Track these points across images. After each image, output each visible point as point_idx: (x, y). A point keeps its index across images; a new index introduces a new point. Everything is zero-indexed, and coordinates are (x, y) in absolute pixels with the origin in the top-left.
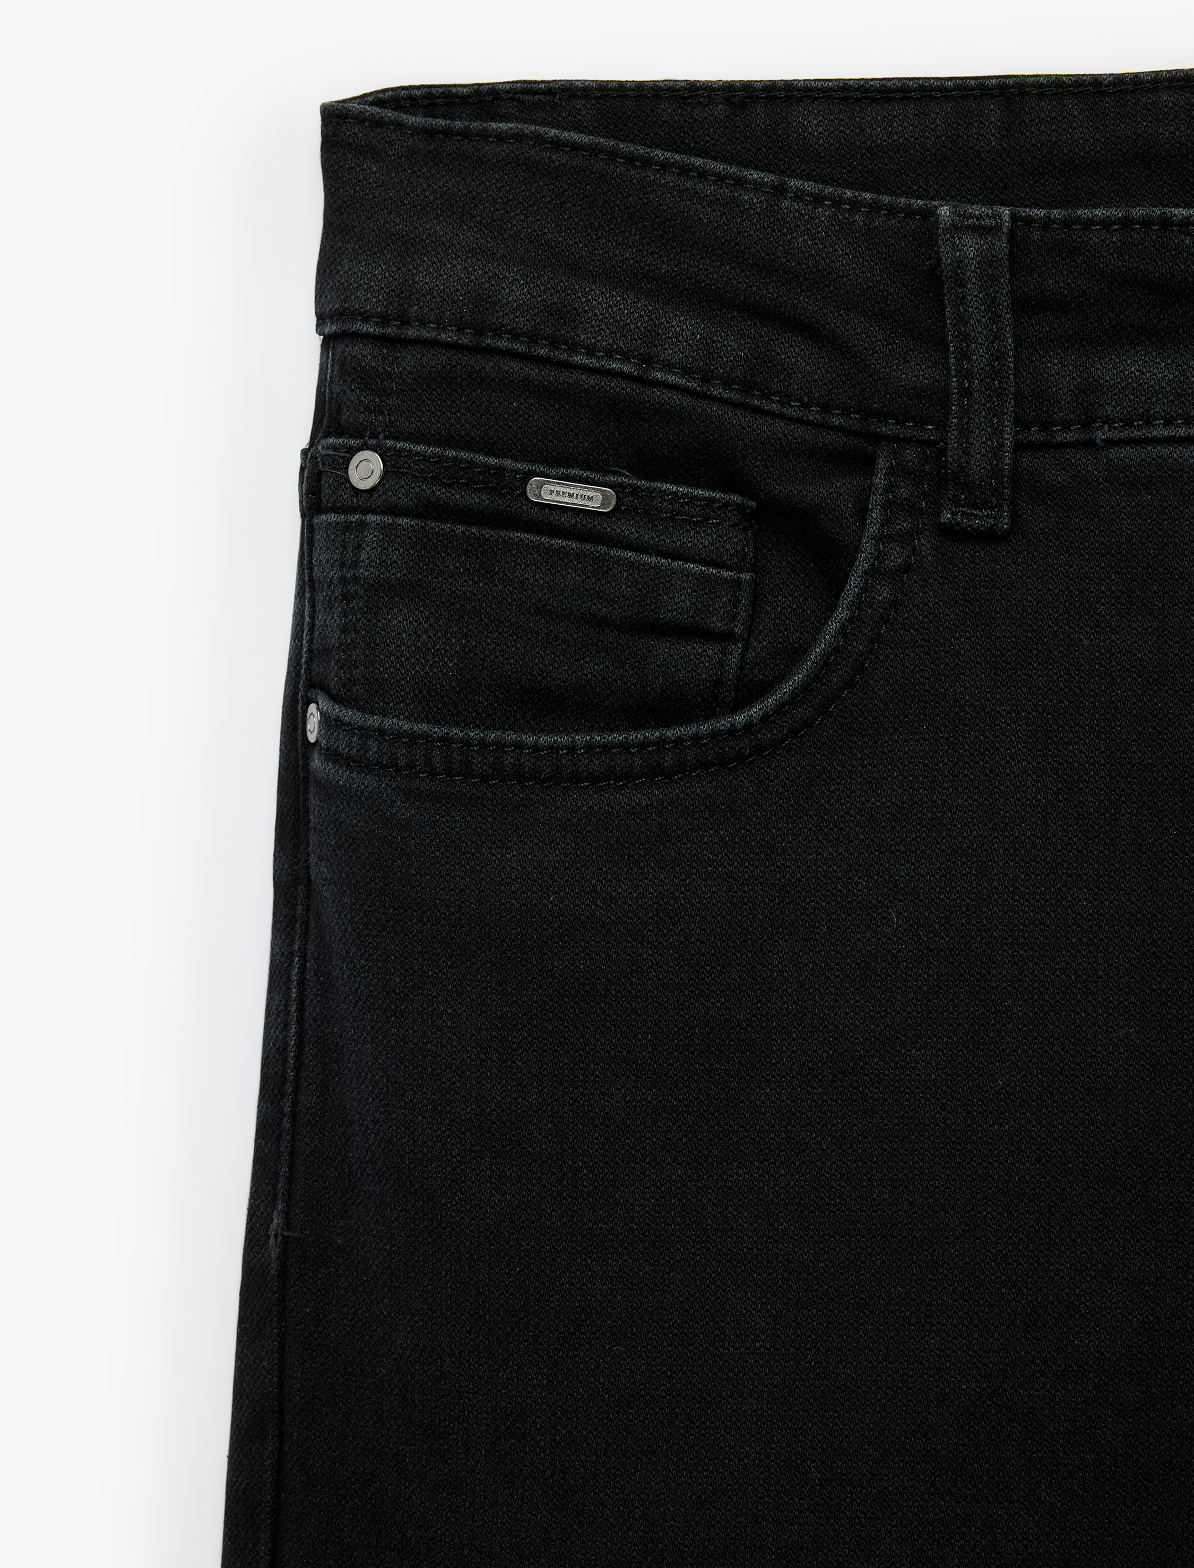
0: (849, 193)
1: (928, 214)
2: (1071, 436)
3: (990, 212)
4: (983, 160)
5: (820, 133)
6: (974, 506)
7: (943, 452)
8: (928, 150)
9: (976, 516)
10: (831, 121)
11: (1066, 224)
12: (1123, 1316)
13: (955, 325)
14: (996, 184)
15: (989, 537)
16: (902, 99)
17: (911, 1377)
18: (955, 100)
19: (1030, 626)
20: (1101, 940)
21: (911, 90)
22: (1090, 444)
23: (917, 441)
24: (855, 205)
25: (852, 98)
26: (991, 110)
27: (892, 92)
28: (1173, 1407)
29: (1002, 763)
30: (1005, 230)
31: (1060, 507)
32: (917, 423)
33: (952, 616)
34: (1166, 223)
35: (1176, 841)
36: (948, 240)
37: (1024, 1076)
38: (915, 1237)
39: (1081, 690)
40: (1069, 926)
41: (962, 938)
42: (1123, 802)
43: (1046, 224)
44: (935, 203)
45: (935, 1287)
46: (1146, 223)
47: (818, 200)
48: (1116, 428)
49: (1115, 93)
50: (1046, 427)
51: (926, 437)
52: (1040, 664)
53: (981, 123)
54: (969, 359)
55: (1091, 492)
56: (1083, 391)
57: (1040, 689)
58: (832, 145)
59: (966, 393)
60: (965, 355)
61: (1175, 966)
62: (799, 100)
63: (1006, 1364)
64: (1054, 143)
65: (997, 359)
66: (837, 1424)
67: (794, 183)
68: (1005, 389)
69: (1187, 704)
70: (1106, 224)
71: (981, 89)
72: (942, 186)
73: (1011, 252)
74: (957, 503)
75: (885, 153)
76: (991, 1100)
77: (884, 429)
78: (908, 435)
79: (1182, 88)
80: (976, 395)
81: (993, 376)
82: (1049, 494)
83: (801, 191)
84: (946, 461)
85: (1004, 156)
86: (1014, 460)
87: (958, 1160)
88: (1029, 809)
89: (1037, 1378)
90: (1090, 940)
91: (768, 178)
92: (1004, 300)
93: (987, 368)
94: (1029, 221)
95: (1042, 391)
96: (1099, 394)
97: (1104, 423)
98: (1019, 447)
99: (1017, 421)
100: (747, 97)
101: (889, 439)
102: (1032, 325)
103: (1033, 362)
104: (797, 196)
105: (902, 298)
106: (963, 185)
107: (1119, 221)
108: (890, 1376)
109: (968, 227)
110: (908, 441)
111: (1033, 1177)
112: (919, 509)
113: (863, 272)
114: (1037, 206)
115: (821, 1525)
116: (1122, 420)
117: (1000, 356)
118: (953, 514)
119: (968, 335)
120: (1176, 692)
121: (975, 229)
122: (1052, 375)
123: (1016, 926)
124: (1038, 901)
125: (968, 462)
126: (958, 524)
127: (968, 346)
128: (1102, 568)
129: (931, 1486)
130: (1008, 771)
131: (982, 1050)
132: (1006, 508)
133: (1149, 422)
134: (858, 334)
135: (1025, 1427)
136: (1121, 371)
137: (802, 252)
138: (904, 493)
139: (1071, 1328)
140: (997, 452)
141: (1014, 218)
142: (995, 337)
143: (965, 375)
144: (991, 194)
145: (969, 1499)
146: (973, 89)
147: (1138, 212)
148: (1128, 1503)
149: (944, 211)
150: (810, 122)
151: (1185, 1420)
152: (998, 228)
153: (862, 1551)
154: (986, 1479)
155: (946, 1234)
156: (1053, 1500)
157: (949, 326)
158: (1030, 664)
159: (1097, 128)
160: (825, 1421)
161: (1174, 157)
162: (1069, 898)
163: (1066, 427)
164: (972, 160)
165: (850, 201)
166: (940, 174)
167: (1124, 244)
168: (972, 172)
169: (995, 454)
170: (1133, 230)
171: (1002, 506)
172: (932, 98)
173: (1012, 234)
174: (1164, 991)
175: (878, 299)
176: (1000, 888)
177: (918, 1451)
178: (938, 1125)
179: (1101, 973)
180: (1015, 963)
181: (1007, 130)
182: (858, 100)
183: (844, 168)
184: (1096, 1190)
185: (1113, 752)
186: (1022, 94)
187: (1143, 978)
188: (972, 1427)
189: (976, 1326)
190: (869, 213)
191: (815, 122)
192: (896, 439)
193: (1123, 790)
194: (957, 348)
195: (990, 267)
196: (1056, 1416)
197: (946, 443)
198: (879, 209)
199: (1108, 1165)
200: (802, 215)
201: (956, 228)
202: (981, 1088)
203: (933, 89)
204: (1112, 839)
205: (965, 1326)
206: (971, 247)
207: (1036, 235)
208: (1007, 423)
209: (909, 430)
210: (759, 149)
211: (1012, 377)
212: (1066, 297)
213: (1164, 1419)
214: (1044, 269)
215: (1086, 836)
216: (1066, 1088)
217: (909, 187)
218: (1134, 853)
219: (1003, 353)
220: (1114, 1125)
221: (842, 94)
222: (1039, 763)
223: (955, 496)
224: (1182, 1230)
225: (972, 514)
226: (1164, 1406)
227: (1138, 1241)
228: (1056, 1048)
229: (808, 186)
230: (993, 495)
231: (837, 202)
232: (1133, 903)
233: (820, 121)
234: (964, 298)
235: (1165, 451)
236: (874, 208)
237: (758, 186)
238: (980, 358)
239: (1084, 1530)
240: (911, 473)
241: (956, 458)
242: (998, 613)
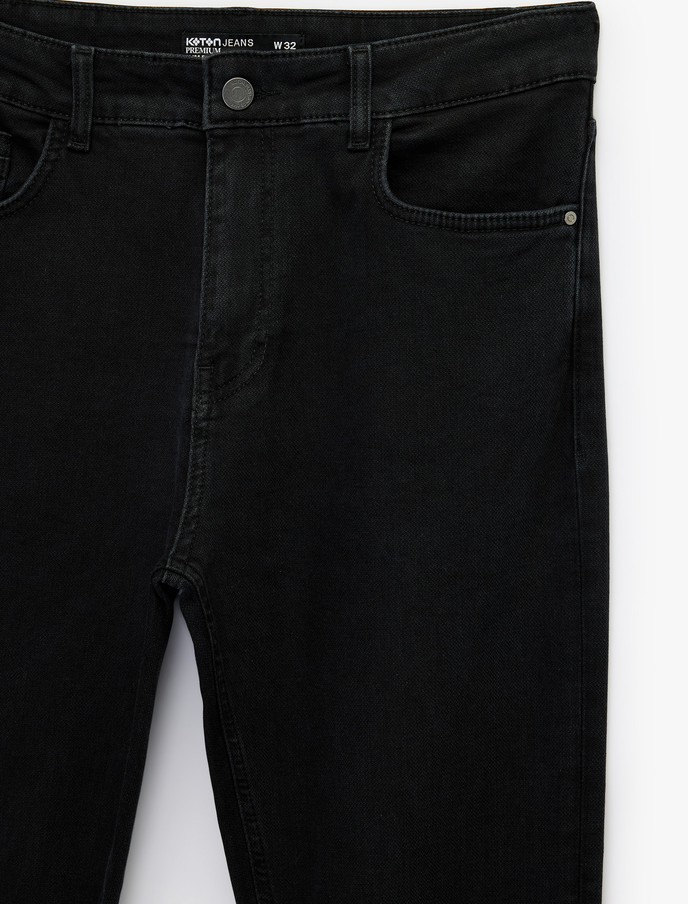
0: (46, 38)
1: (69, 47)
2: (110, 122)
3: (88, 48)
4: (89, 30)
5: (39, 17)
6: (78, 142)
7: (70, 124)
8: (72, 25)
9: (79, 145)
10: (43, 13)
11: (112, 54)
12: (108, 398)
13: (75, 84)
14: (93, 38)
15: (82, 152)
16: (65, 8)
17: (41, 413)
18: (82, 10)
19: (94, 181)
20: (109, 282)
21: (68, 5)
22: (116, 125)
23: (62, 119)
24: (48, 42)
25: (50, 6)
26: (93, 14)
27: (62, 5)
28: (121, 427)
29: (82, 224)
30: (92, 55)
31: (106, 144)
32: (63, 114)
33: (70, 176)
34: (143, 56)
35: (134, 252)
36: (74, 56)
37: (82, 322)
38: (46, 371)
39: (108, 203)
40: (99, 277)
41: (66, 278)
42: (119, 239)
43: (106, 53)
44: (72, 44)
45: (51, 386)
46: (137, 56)
47: (36, 39)
48: (125, 120)
49: (131, 13)
50: (103, 118)
51: (65, 119)
52: (96, 194)
53: (89, 18)
54: (79, 95)
55: (115, 140)
56: (115, 108)
57: (95, 201)
58: (42, 21)
59: (77, 106)
60: (77, 94)
61: (131, 291)
62: (33, 5)
63: (71, 411)
64: (111, 27)
65: (88, 96)
66: (18, 427)
67: (29, 33)
68: (90, 105)
69: (140, 210)
70: (124, 55)
71: (90, 7)
72: (76, 37)
73: (94, 62)
74: (73, 140)
75: (59, 25)
76: (72, 329)
77: (52, 115)
78: (60, 117)
79: (151, 13)
80: (81, 107)
81: (86, 101)
82: (103, 140)
83: (31, 35)
84: (71, 127)
85: (96, 30)
86: (92, 129)
87: (60, 347)
88: (89, 239)
89: (80, 416)
90: (105, 281)
91: (21, 30)
92: (91, 77)
93: (84, 98)
94: (100, 52)
95: (102, 107)
96: (120, 109)
97: (121, 118)
98: (93, 124)
99: (93, 116)
100: (17, 3)
101: (54, 118)
102: (100, 85)
103: (100, 97)
104: (29, 37)
105: (60, 73)
106: (83, 38)
107: (128, 55)
108: (35, 413)
109: (81, 53)
110: (60, 119)
111: (83, 354)
112: (62, 141)
113: (48, 64)
114: (104, 48)
115: (11, 458)
116: (126, 118)
117: (89, 95)
118: (71, 144)
119: (79, 87)
120: (137, 205)
121: (83, 53)
122: (105, 102)
123: (83, 275)
124: (90, 268)
125: (77, 128)
126: (73, 147)
127: (79, 91)
128: (117, 165)
129: (46, 447)
130: (83, 227)
131: (70, 314)
132: (88, 143)
133: (135, 119)
134: (46, 84)
135: (76, 431)
136: (127, 102)
137: (30, 56)
138: (57, 136)
139: (92, 401)
140: (86, 125)
141: (95, 50)
142: (88, 89)
143: (77, 100)
144: (91, 41)
145: (57, 452)
146: (87, 7)
147: (134, 52)
148: (106, 456)
149: (74, 47)
150: (36, 13)
151: (124, 431)
152: (90, 54)
153: (23, 466)
154: (62, 446)
155: (55, 370)
156: (83, 453)
157: (73, 84)
158: (93, 193)
159: (124, 23)
160: (14, 426)
161: (148, 35)
162: (100, 268)
163: (109, 119)
164: (86, 30)
165: (46, 40)
166: (76, 33)
167: (130, 62)
168: (86, 34)
169: (86, 126)
170: (133, 58)
171: (87, 143)
172: (75, 8)
173: (95, 55)
174: (127, 299)
175: (53, 73)
176: (79, 263)
177: (42, 436)
178: (55, 336)
179: (108, 292)
180: (82, 287)
181: (97, 21)
182: (52, 7)
183: (46, 29)
184: (102, 359)
185: (116, 223)
186: (102, 10)
187: (121, 294)
188: (59, 430)
189: (62, 399)
190: (52, 45)
191: (37, 13)
192: (56, 118)
193: (119, 235)
194: (75, 91)
195: (87, 66)
196: (85, 428)
197: (71, 121)
198: (55, 44)
199: (106, 352)
200: (30, 43)
201: (77, 53)
202: (69, 325)
203: (75, 6)
204: (115, 250)
205: (59, 399)
206: (81, 59)
207: (102, 57)
208: (90, 116)
209: (60, 116)
210: (19, 20)
211: (92, 102)
212: (111, 77)
213: (118, 430)
214: (104, 68)
215: (106, 249)
216: (95, 327)
217: (66, 37)
218: (121, 255)
219: (90, 94)
220: (109, 339)
221: (46, 4)
222: (93, 225)
223: (72, 138)
224: (127, 373)
225: (77, 144)
226: (118, 426)
227: (114, 376)
228: (93, 315)
229: (33, 34)
230: (84, 139)
231: (42, 40)
232: (119, 271)
233: (39, 13)
234: (78, 75)
235: (139, 129)
236: (53, 43)
237: (17, 33)
238: (82, 95)
239: (92, 463)
240: (60, 130)
241: (73, 126)
242: (84, 176)
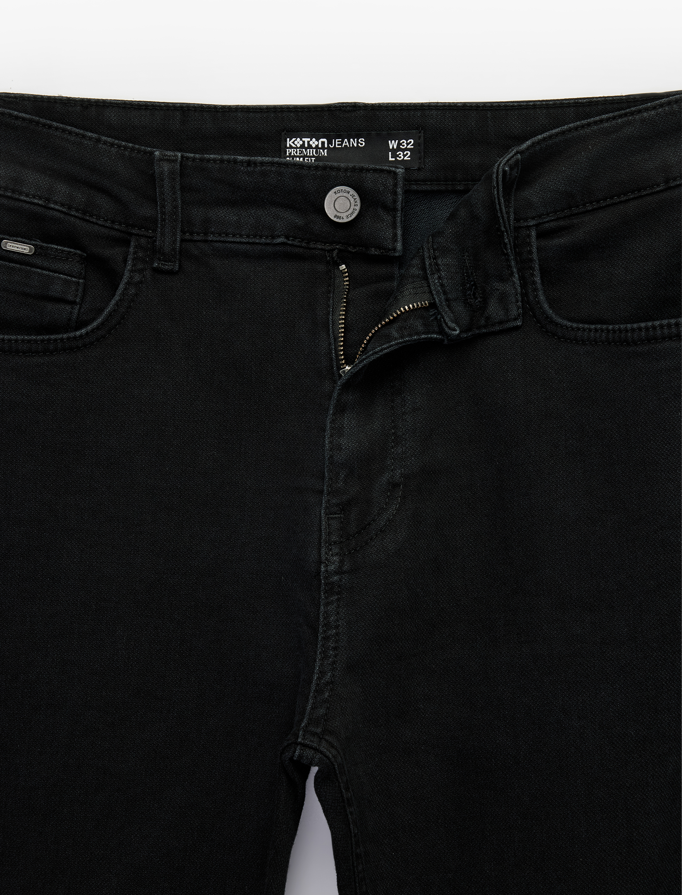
0: (124, 143)
1: (152, 153)
2: (200, 238)
3: (174, 154)
4: (174, 133)
5: (115, 119)
6: (166, 261)
7: (155, 241)
8: (154, 128)
9: (166, 265)
10: (119, 115)
11: (201, 160)
12: (207, 554)
13: (160, 195)
14: (178, 142)
15: (171, 273)
16: (145, 109)
17: (130, 573)
18: (164, 111)
19: (185, 306)
20: (206, 419)
21: (148, 106)
22: (206, 241)
23: (145, 236)
24: (126, 148)
25: (127, 107)
26: (177, 115)
27: (142, 106)
28: (223, 586)
29: (173, 354)
30: (179, 161)
31: (196, 263)
32: (145, 230)
33: (157, 300)
34: (235, 162)
35: (234, 386)
36: (158, 164)
37: (176, 466)
38: (134, 523)
39: (202, 330)
40: (194, 414)
41: (156, 416)
42: (215, 371)
43: (194, 159)
44: (154, 150)
45: (140, 541)
46: (229, 161)
47: (112, 145)
48: (215, 236)
49: (222, 112)
50: (192, 234)
51: (148, 235)
52: (188, 320)
53: (173, 119)
54: (165, 208)
55: (207, 258)
56: (204, 222)
57: (187, 328)
58: (119, 124)
59: (163, 220)
60: (163, 206)
61: (231, 430)
62: (108, 107)
63: (165, 569)
64: (199, 128)
65: (175, 208)
66: (103, 589)
67: (104, 138)
68: (178, 219)
69: (239, 337)
70: (215, 160)
71: (174, 107)
72: (158, 141)
73: (181, 170)
74: (160, 260)
75: (138, 128)
76: (164, 475)
77: (133, 231)
78: (142, 234)
79: (246, 112)
80: (167, 221)
81: (173, 214)
82: (192, 258)
83: (106, 141)
84: (156, 244)
85: (181, 132)
86: (181, 245)
87: (151, 496)
88: (182, 372)
89: (176, 575)
90: (202, 419)
91: (94, 135)
92: (178, 187)
93: (171, 211)
94: (188, 158)
95: (190, 220)
96: (210, 223)
97: (211, 234)
98: (182, 241)
99: (182, 231)
100: (88, 105)
101: (135, 235)
102: (188, 196)
103: (187, 210)
104: (105, 143)
105: (142, 183)
106: (166, 142)
107: (219, 160)
108: (123, 572)
109: (165, 160)
110: (142, 236)
111: (177, 503)
112: (146, 261)
113: (128, 173)
114: (191, 153)
115: (95, 625)
116: (217, 234)
117: (176, 207)
118: (158, 264)
119: (164, 199)
120: (235, 332)
121: (168, 160)
122: (194, 215)
123: (176, 413)
124: (184, 404)
125: (164, 245)
126: (160, 268)
127: (164, 203)
128: (211, 286)
129: (136, 612)
130: (175, 357)
131: (161, 457)
132: (177, 262)
134: (125, 196)
135: (170, 592)
136: (218, 215)
137: (106, 164)
138: (140, 255)
139: (189, 557)
140: (174, 242)
141: (182, 157)
142: (174, 200)
143: (163, 213)
144: (176, 146)
145: (149, 617)
146: (171, 107)
147: (226, 157)
148: (206, 620)
149: (157, 153)
150: (111, 115)
151: (227, 590)
152: (176, 160)
153: (110, 635)
154: (155, 610)
155: (146, 522)
156: (179, 618)
157: (158, 195)
158: (184, 319)
159: (215, 124)
160: (98, 588)
161: (242, 136)
162: (195, 404)
163: (198, 234)
164: (170, 133)
165: (124, 146)
166: (158, 137)
167: (220, 168)
168: (170, 137)
169: (174, 243)
170: (224, 163)
171: (176, 262)
172: (156, 109)
173: (181, 162)
174: (227, 439)
175: (133, 183)
176: (170, 399)
177: (132, 599)
178: (144, 483)
179: (205, 431)
180: (174, 426)
181: (183, 123)
182: (129, 108)
183: (123, 133)
184: (200, 508)
185: (212, 353)
186: (189, 110)
187: (220, 434)
188: (151, 591)
189: (154, 555)
190: (131, 151)
191: (113, 115)
192: (137, 235)
193: (216, 366)
194: (161, 204)
195: (173, 174)
196: (182, 588)
197: (156, 238)
198: (134, 150)
199: (204, 500)
200: (106, 150)
201: (161, 160)
202: (160, 470)
203: (156, 106)
204: (211, 384)
205: (151, 555)
206: (166, 167)
207: (190, 163)
208: (178, 232)
209: (143, 232)
210: (92, 124)
211: (180, 215)
212: (199, 186)
213: (220, 590)
214: (192, 176)
215: (202, 383)
216: (191, 472)
217: (147, 141)
218: (218, 389)
219: (177, 206)
220: (207, 486)
221: (123, 106)
222: (186, 355)
223: (159, 257)
224: (229, 523)
225: (165, 264)
226: (220, 586)
227: (214, 527)
228: (188, 457)
229: (109, 139)
230: (173, 258)
231: (119, 146)
232: (217, 407)
233: (115, 115)
234: (163, 185)
235: (232, 246)
236: (133, 149)
237: (90, 138)
238: (168, 208)
239: (190, 629)
240: (143, 248)
241: (160, 243)
242: (173, 300)
